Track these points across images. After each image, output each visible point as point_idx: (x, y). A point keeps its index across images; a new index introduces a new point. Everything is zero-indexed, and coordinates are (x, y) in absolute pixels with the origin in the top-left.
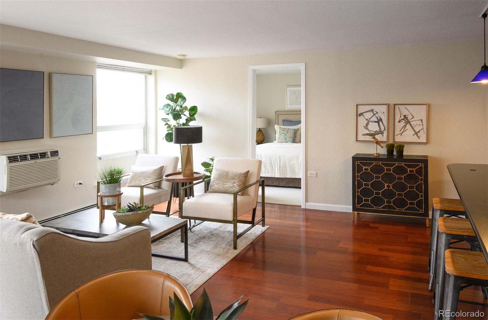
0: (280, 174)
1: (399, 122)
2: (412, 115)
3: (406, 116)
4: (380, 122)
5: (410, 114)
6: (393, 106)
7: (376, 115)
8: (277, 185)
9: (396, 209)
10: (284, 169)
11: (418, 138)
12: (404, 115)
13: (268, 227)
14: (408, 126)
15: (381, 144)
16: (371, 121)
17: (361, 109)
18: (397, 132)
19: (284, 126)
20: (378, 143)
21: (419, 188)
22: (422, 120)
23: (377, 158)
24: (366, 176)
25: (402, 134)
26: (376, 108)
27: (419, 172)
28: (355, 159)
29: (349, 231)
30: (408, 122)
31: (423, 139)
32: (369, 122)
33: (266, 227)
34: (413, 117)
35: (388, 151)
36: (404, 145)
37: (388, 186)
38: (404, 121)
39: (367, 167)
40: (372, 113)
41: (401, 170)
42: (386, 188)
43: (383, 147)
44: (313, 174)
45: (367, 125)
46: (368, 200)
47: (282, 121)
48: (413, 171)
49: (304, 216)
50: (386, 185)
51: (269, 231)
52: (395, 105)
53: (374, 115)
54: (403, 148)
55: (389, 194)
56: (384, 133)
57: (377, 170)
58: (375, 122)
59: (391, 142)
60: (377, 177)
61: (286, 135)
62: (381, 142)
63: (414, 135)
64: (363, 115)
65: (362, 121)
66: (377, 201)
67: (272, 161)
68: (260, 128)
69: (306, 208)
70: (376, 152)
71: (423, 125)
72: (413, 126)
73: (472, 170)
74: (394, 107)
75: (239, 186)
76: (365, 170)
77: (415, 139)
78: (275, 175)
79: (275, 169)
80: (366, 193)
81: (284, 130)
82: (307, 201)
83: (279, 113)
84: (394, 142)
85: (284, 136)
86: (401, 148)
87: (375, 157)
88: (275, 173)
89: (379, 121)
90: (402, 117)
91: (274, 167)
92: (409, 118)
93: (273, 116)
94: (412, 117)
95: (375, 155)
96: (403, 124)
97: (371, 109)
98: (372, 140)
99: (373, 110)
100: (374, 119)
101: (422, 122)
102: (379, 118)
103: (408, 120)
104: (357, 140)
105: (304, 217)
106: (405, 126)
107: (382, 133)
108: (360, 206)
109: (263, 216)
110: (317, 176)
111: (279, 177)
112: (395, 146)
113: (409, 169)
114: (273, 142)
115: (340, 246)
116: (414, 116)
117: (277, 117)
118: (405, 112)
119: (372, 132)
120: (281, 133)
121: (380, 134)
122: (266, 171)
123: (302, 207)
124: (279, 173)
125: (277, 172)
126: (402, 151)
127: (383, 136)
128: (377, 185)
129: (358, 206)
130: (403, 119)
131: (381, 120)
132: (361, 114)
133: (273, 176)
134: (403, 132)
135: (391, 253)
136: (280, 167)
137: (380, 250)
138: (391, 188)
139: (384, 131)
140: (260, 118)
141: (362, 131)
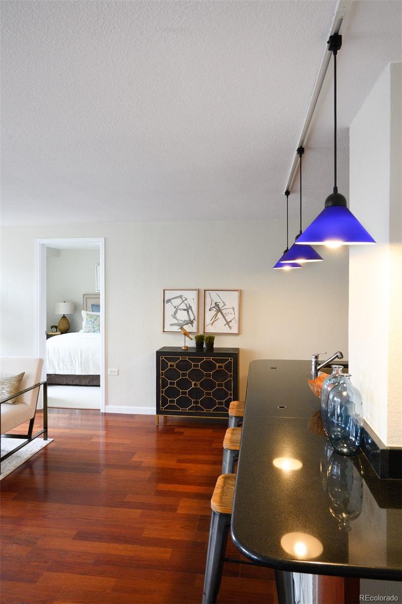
0: (82, 371)
1: (210, 310)
2: (224, 303)
3: (218, 304)
4: (190, 310)
5: (222, 302)
6: (203, 291)
7: (185, 302)
8: (78, 384)
9: (204, 410)
10: (86, 365)
11: (229, 328)
12: (215, 302)
13: (52, 440)
14: (219, 315)
15: (190, 336)
16: (179, 309)
17: (169, 295)
18: (208, 321)
19: (93, 311)
20: (186, 334)
21: (227, 385)
22: (233, 308)
23: (186, 352)
24: (171, 374)
25: (213, 323)
26: (185, 294)
27: (228, 367)
28: (159, 354)
29: (151, 440)
30: (219, 310)
31: (235, 330)
32: (177, 310)
33: (50, 440)
34: (225, 305)
35: (197, 344)
36: (214, 337)
37: (195, 385)
38: (215, 309)
39: (172, 363)
40: (181, 299)
41: (209, 366)
42: (193, 386)
43: (192, 339)
44: (114, 372)
45: (175, 313)
46: (173, 402)
47: (91, 305)
48: (222, 367)
49: (104, 422)
50: (193, 383)
51: (53, 445)
52: (205, 291)
53: (183, 301)
54: (214, 340)
55: (196, 393)
56: (193, 322)
57: (184, 366)
58: (184, 310)
59: (201, 333)
60: (184, 375)
61: (94, 323)
62: (190, 333)
63: (225, 325)
64: (170, 301)
65: (170, 309)
66: (183, 402)
67: (72, 356)
68: (64, 315)
69: (106, 412)
70: (183, 345)
71: (235, 314)
72: (225, 315)
73: (272, 368)
74: (205, 293)
75: (10, 392)
76: (170, 366)
77: (226, 330)
78: (75, 373)
79: (76, 365)
80: (171, 392)
81: (91, 316)
82: (106, 403)
83: (87, 296)
84: (204, 333)
85: (91, 324)
86: (211, 340)
87: (183, 351)
88: (75, 370)
89: (188, 309)
90: (213, 305)
91: (74, 363)
92: (220, 306)
93: (80, 300)
94: (223, 305)
95: (183, 348)
96: (214, 312)
97: (179, 295)
98: (180, 330)
99: (182, 296)
100: (183, 306)
101: (234, 310)
102: (188, 306)
103: (219, 308)
104: (164, 331)
105: (104, 424)
106: (216, 315)
107: (191, 322)
108: (165, 409)
109: (46, 427)
110: (118, 375)
111: (80, 374)
112: (205, 337)
113: (217, 365)
114: (78, 332)
115: (133, 460)
116: (225, 303)
117: (85, 301)
118: (217, 300)
119: (180, 322)
120: (88, 320)
121: (189, 324)
122: (65, 367)
123: (101, 411)
124: (80, 369)
125: (78, 369)
126: (213, 344)
127: (192, 326)
128: (184, 384)
129: (163, 408)
130: (214, 307)
131: (190, 307)
132: (169, 301)
133: (73, 374)
134: (214, 322)
135: (190, 465)
136: (81, 362)
137: (179, 461)
138: (198, 386)
139: (194, 321)
140: (65, 302)
141: (169, 320)
